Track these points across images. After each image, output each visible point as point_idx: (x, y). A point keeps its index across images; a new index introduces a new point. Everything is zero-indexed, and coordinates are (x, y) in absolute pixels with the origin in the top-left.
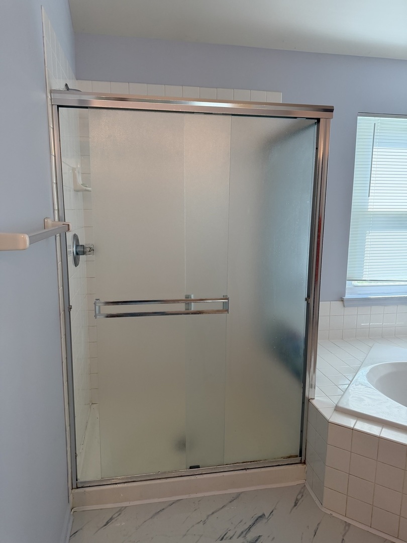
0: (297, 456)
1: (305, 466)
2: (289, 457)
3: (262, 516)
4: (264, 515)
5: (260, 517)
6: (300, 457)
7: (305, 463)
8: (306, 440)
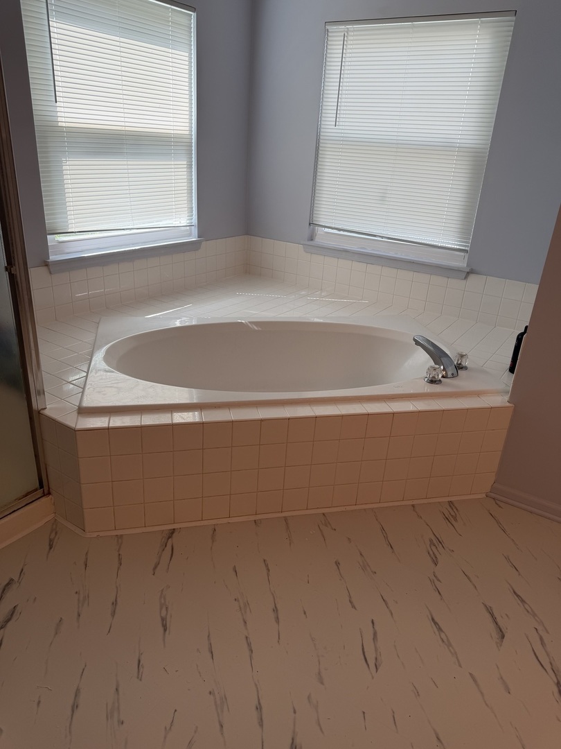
0: (36, 490)
1: (51, 496)
2: (26, 495)
3: (11, 582)
4: (12, 580)
5: (8, 584)
6: (41, 488)
7: (49, 493)
8: (46, 465)
